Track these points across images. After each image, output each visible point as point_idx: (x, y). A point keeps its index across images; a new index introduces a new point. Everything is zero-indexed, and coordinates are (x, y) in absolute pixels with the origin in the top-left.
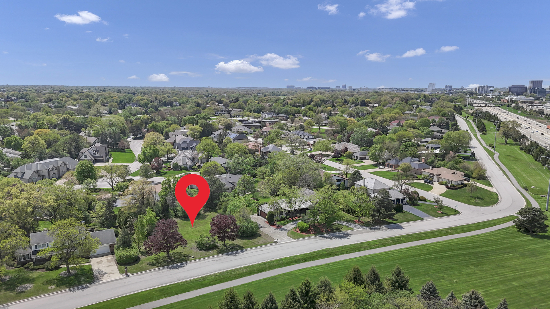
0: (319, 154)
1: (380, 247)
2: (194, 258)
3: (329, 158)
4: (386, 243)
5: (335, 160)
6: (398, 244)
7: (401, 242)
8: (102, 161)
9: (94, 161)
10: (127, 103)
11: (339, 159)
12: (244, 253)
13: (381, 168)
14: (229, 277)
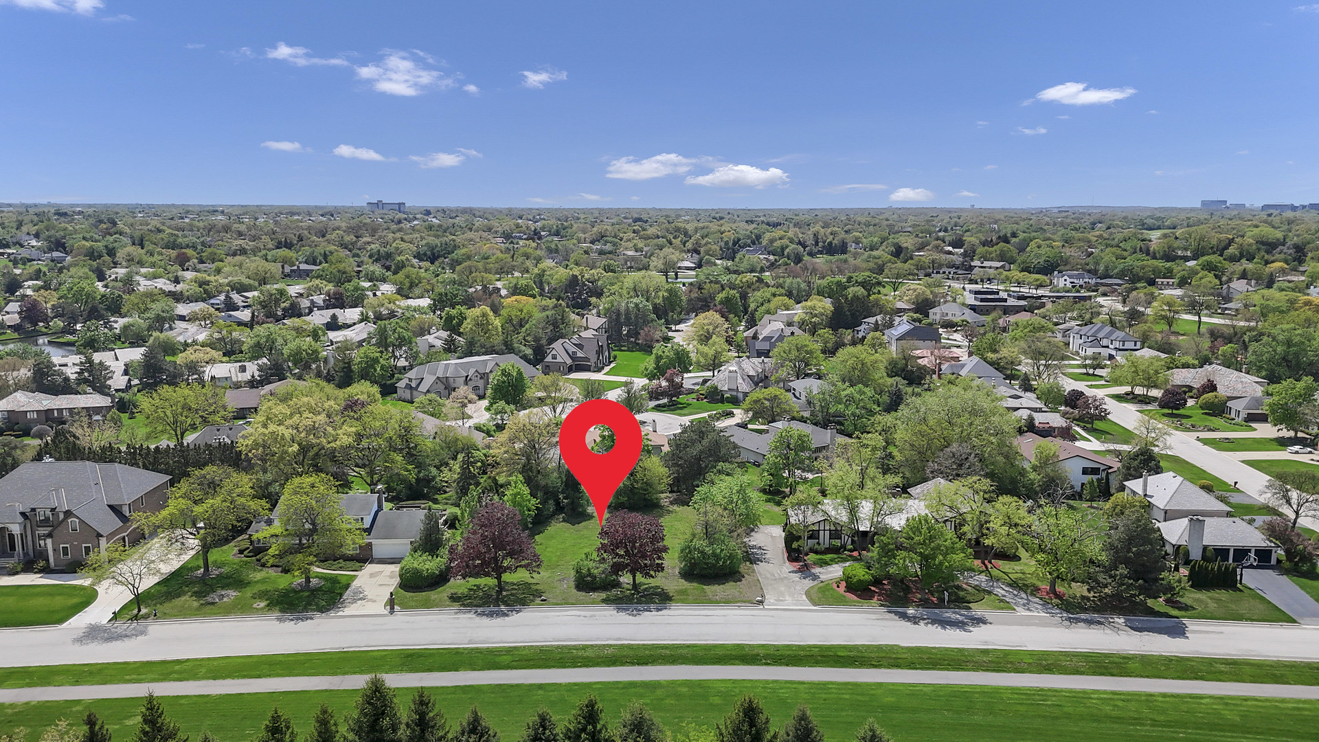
0: (1127, 394)
1: (1030, 672)
2: (545, 600)
3: (1149, 407)
4: (1060, 666)
5: (1163, 415)
6: (1102, 674)
7: (1115, 671)
8: (587, 369)
9: (574, 367)
10: (746, 245)
11: (1174, 412)
12: (660, 613)
13: (1297, 452)
14: (561, 658)
